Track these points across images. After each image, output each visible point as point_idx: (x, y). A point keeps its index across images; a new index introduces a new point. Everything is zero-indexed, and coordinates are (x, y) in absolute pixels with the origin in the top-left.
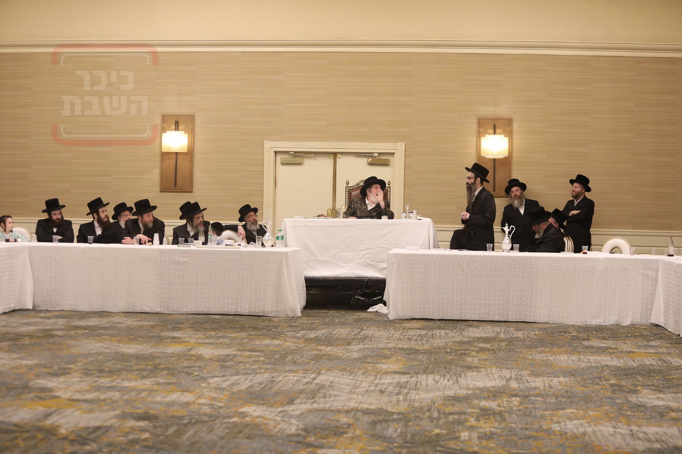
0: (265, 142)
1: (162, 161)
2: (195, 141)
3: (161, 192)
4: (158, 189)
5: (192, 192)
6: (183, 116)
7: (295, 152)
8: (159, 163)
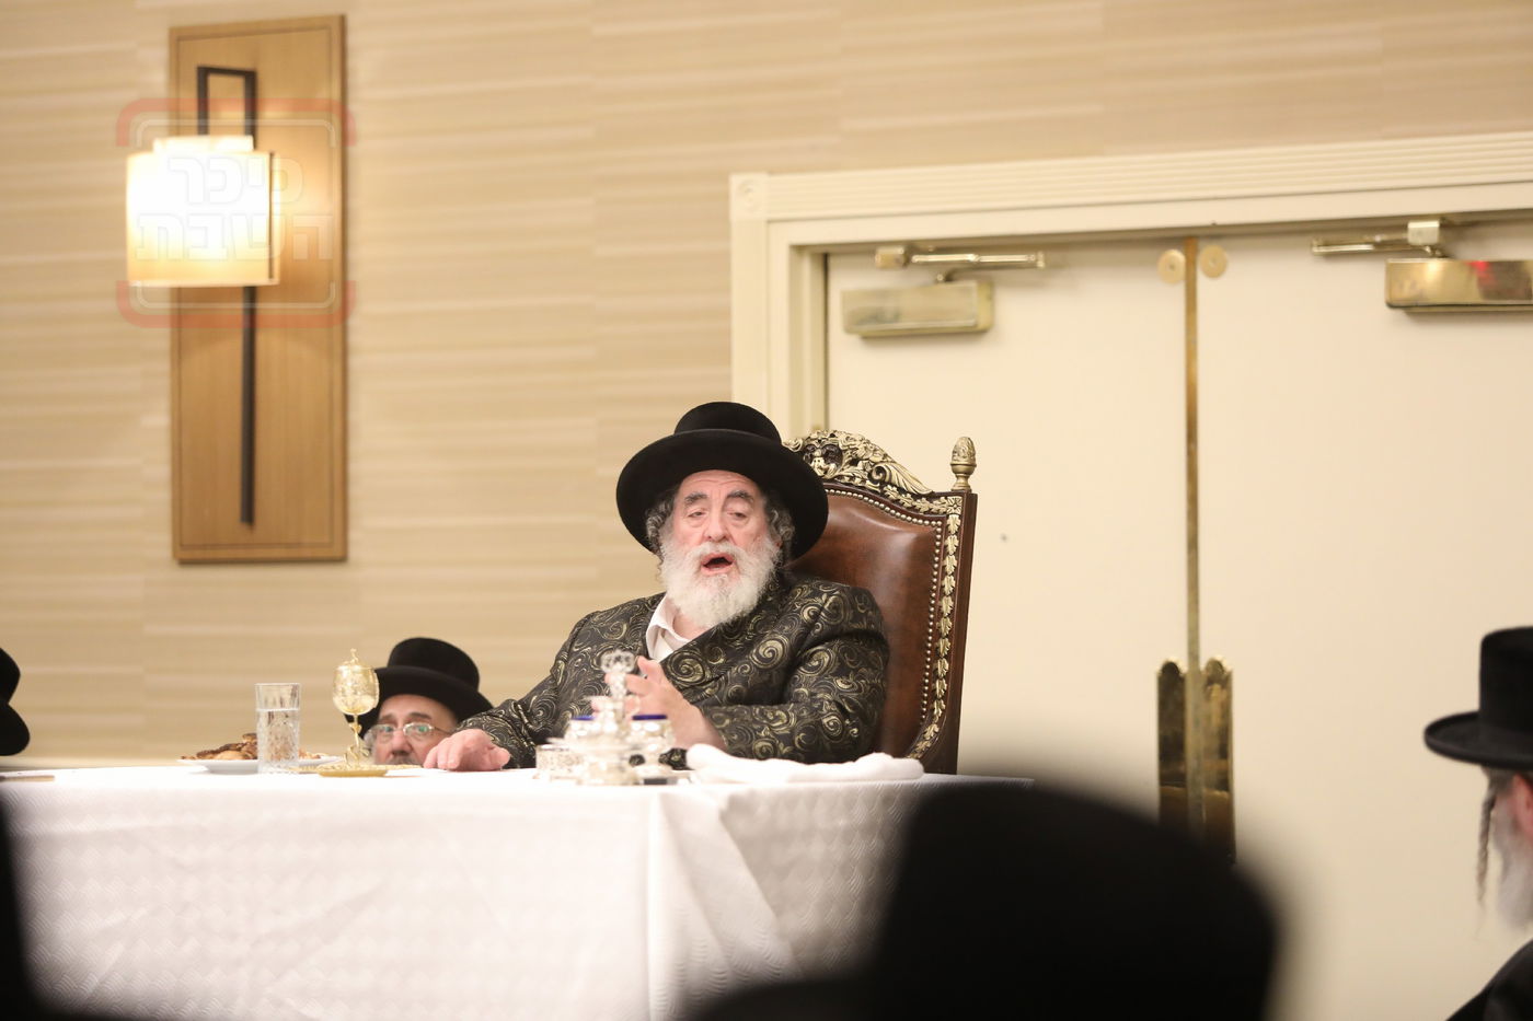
0: (736, 181)
1: (179, 352)
2: (353, 203)
3: (185, 563)
4: (161, 542)
5: (341, 559)
6: (283, 28)
7: (912, 247)
8: (163, 366)
